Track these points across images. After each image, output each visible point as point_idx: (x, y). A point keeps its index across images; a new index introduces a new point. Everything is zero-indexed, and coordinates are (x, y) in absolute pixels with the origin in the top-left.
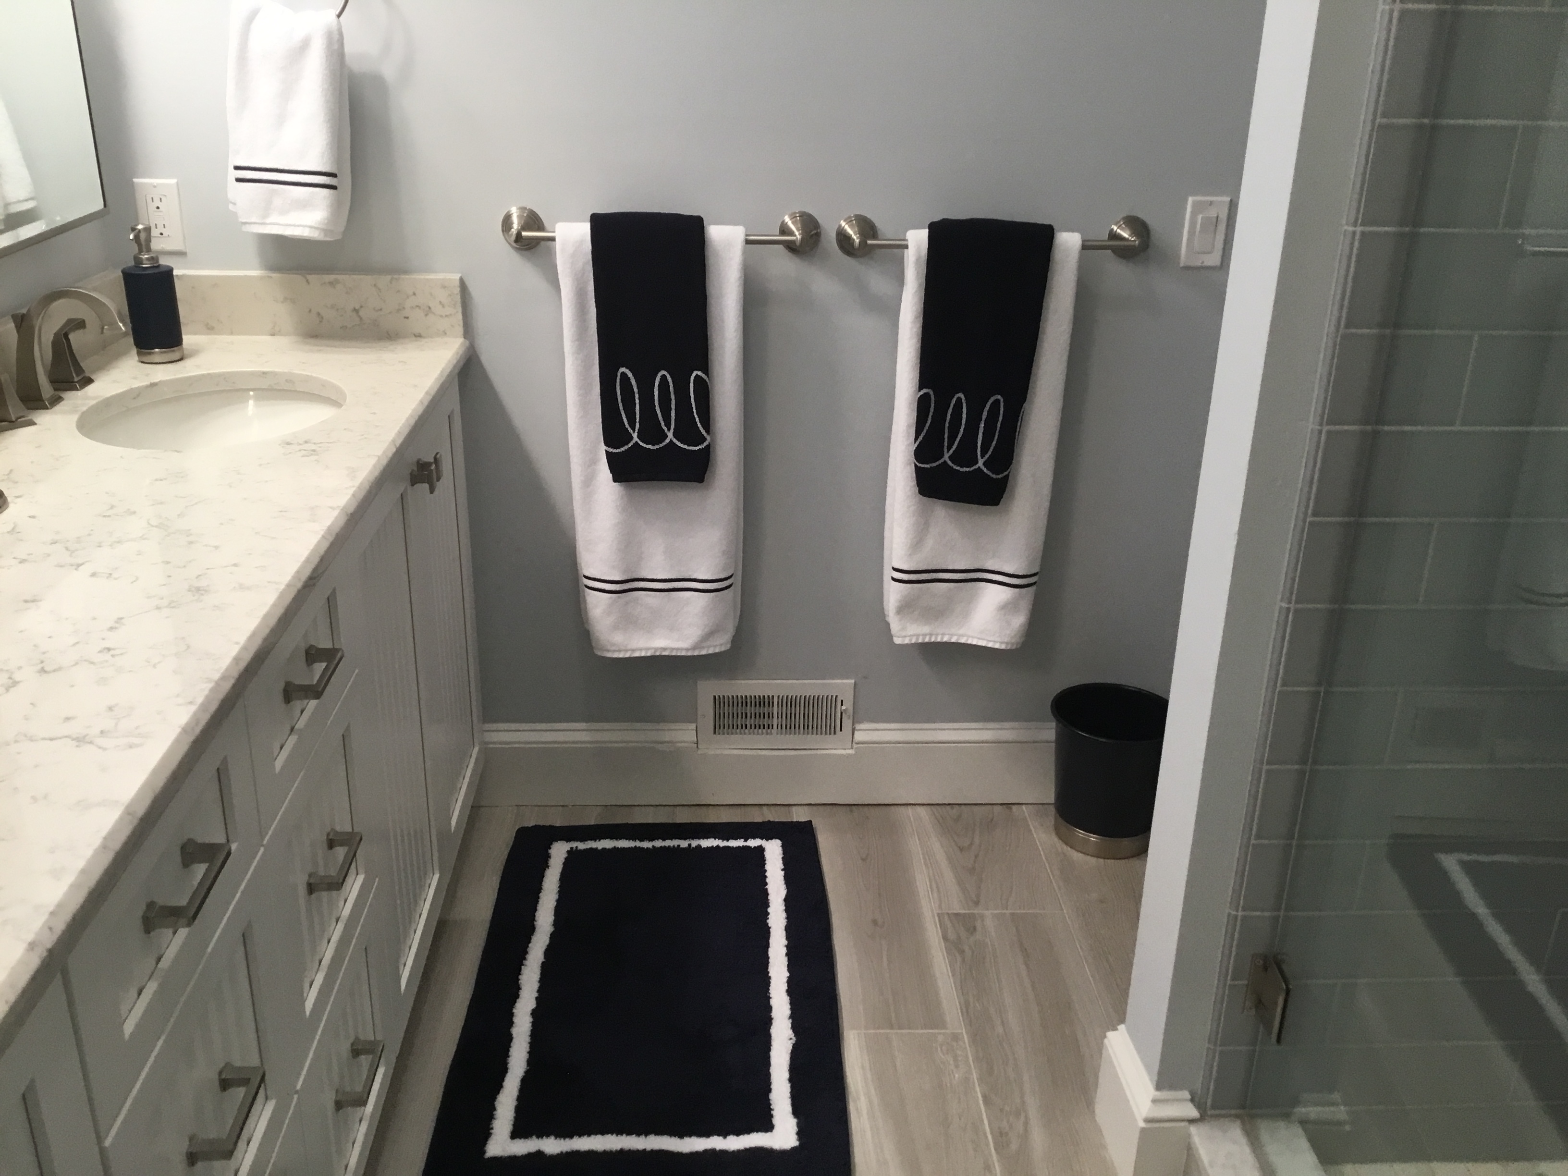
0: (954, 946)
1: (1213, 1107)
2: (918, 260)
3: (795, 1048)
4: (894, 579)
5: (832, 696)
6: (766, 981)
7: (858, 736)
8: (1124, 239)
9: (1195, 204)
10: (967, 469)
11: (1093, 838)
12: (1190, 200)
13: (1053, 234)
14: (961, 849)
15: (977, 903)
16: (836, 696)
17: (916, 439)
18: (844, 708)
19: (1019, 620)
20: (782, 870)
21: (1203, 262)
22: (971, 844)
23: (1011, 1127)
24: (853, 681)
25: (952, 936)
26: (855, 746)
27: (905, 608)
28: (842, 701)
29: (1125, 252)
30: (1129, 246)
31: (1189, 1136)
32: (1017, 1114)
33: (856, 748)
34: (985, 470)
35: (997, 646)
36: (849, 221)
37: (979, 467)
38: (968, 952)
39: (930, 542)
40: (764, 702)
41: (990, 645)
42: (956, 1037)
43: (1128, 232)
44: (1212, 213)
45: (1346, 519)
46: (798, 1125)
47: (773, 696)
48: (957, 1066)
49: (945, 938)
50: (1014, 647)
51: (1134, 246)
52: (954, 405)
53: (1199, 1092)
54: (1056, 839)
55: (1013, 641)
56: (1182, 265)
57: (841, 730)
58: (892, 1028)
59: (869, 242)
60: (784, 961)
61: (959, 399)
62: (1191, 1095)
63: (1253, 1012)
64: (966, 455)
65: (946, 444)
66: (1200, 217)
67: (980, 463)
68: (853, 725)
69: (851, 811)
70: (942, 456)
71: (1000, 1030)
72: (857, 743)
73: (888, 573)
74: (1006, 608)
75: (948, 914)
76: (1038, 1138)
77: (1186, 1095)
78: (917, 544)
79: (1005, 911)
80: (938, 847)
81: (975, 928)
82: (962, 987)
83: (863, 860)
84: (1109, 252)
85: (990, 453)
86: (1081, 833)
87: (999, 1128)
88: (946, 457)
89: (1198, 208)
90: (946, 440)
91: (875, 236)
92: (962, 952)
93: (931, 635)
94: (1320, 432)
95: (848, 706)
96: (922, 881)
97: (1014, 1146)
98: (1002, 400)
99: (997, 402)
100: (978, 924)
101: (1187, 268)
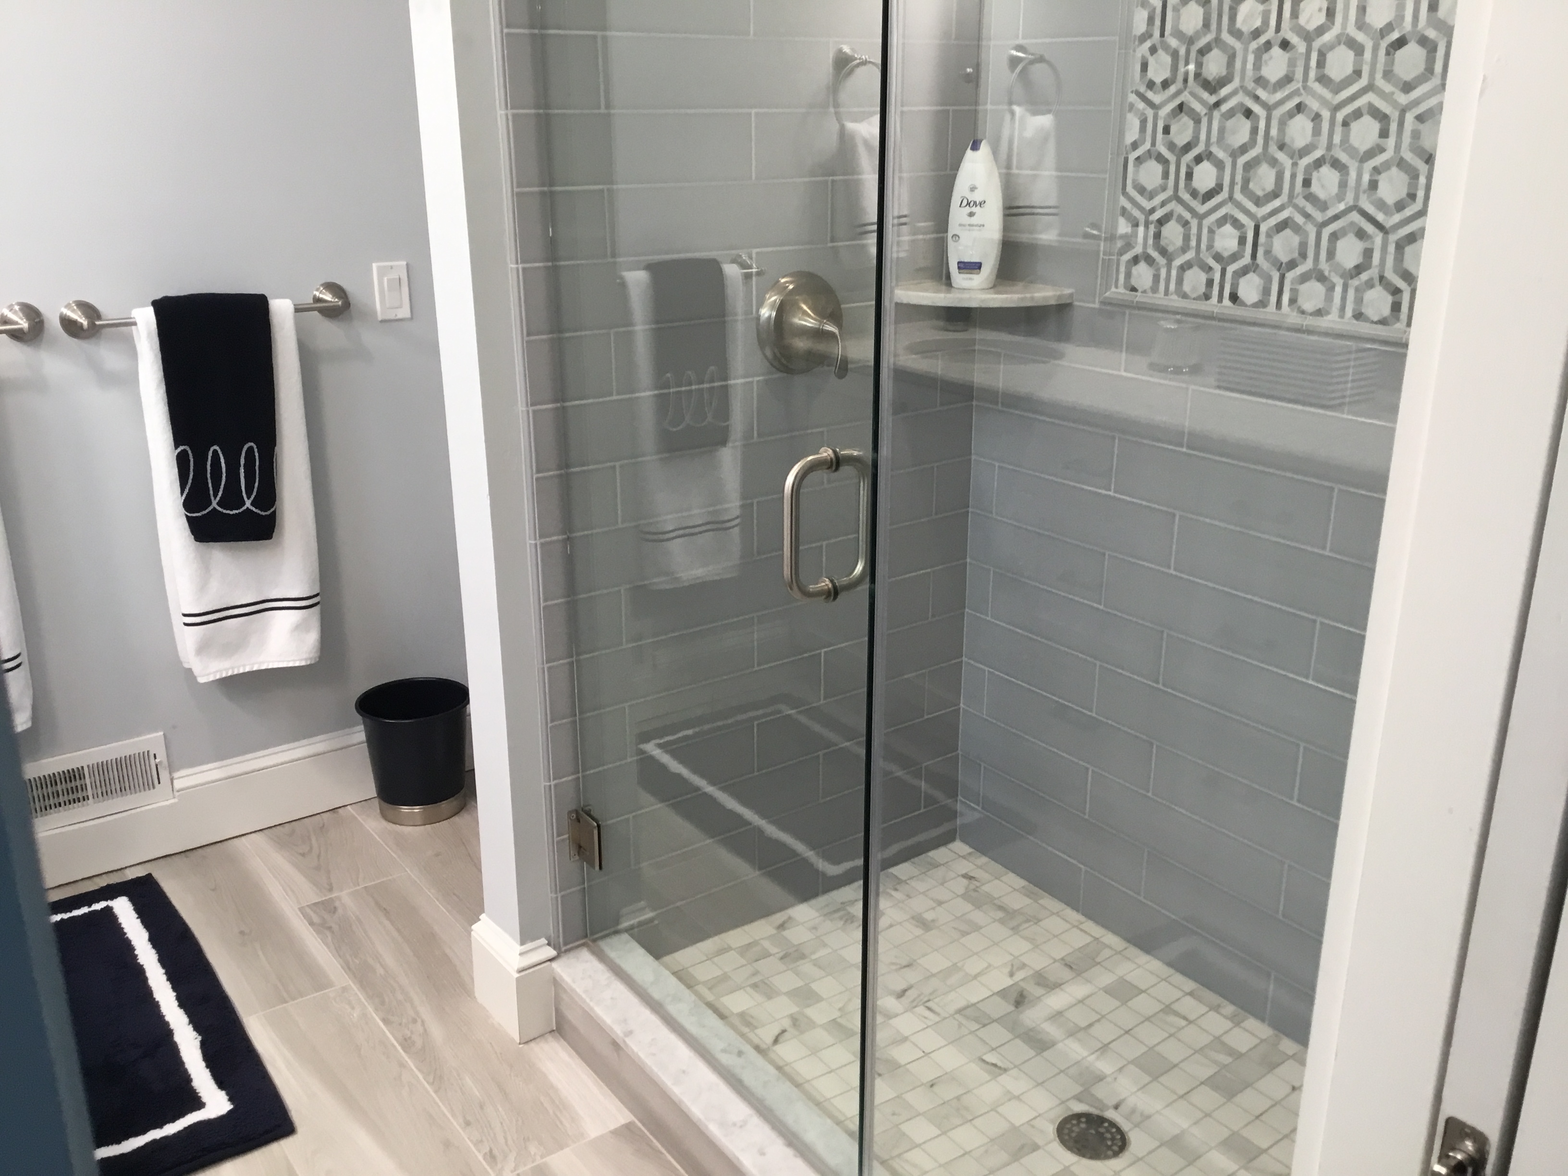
0: (321, 928)
1: (565, 944)
2: (149, 334)
3: (204, 1046)
4: (186, 624)
5: (143, 753)
6: (155, 1006)
7: (178, 784)
8: (326, 301)
9: (379, 268)
10: (237, 512)
11: (417, 809)
12: (375, 266)
13: (267, 302)
14: (303, 855)
15: (331, 890)
16: (148, 752)
17: (182, 493)
18: (157, 760)
19: (312, 638)
20: (138, 918)
21: (396, 315)
22: (311, 848)
23: (412, 1032)
24: (161, 733)
25: (316, 919)
26: (177, 794)
27: (203, 648)
28: (155, 755)
29: (330, 313)
30: (334, 306)
31: (553, 969)
32: (414, 1021)
33: (179, 796)
34: (254, 509)
35: (297, 664)
36: (68, 306)
37: (248, 508)
38: (335, 927)
39: (214, 585)
40: (73, 776)
41: (291, 664)
42: (344, 989)
43: (331, 296)
44: (394, 275)
45: (558, 472)
46: (228, 1094)
47: (82, 767)
48: (353, 1008)
49: (311, 923)
50: (313, 662)
51: (339, 306)
52: (212, 457)
53: (552, 935)
54: (384, 823)
55: (311, 656)
56: (380, 318)
57: (159, 783)
58: (286, 1002)
59: (97, 323)
60: (168, 986)
61: (215, 452)
62: (547, 940)
63: (577, 857)
64: (232, 498)
65: (211, 492)
66: (385, 279)
67: (248, 504)
68: (170, 773)
69: (187, 857)
70: (210, 503)
71: (380, 971)
72: (178, 791)
73: (178, 621)
74: (298, 628)
75: (308, 906)
76: (436, 1031)
77: (544, 941)
78: (202, 587)
79: (358, 888)
80: (279, 859)
81: (335, 908)
82: (338, 951)
83: (213, 890)
84: (316, 312)
85: (254, 493)
86: (405, 809)
87: (403, 1036)
88: (214, 504)
89: (382, 272)
90: (211, 488)
91: (99, 317)
92: (330, 928)
93: (233, 668)
94: (528, 412)
95: (162, 757)
96: (275, 890)
97: (419, 1043)
98: (255, 447)
99: (250, 449)
100: (337, 904)
101: (383, 321)
